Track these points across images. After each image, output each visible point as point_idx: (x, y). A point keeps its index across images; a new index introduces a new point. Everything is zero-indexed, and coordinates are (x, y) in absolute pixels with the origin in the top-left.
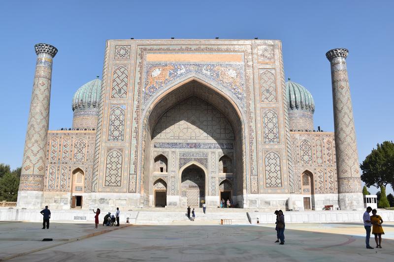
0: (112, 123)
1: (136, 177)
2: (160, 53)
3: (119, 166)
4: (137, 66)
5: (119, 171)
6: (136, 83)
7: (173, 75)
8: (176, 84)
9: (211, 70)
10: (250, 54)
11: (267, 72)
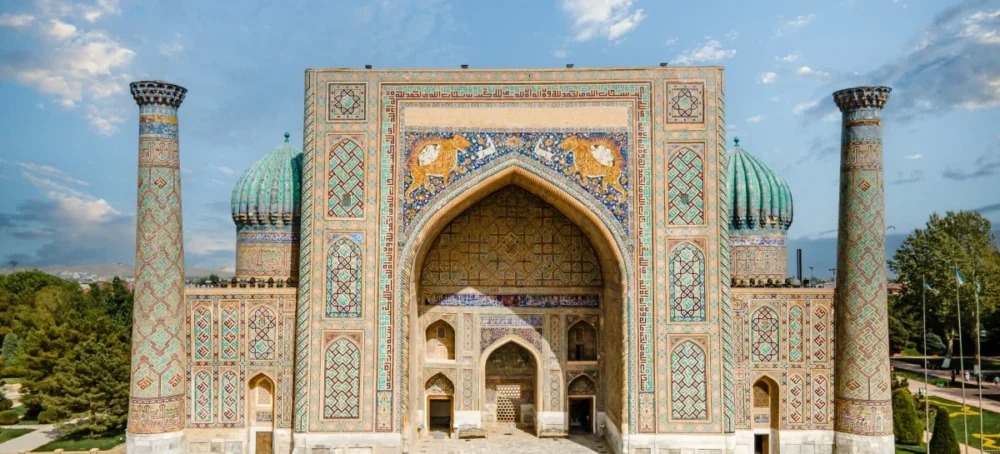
0: (333, 276)
1: (392, 398)
2: (435, 105)
3: (353, 373)
4: (384, 138)
5: (355, 383)
6: (384, 181)
7: (467, 161)
8: (474, 183)
9: (554, 148)
10: (648, 105)
11: (685, 151)
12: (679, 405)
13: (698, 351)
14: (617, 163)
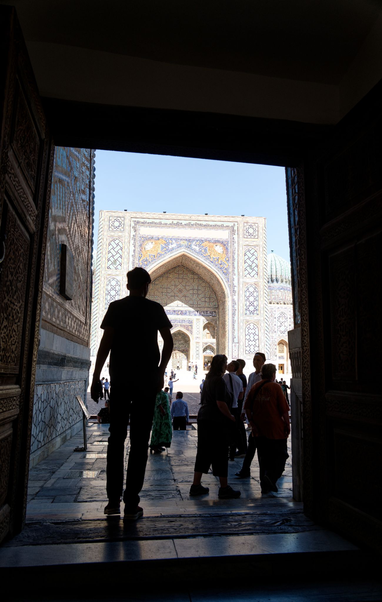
0: (108, 293)
2: (153, 227)
4: (131, 238)
7: (165, 249)
8: (167, 258)
9: (199, 245)
10: (237, 231)
11: (251, 249)
12: (248, 349)
13: (256, 327)
14: (224, 252)
